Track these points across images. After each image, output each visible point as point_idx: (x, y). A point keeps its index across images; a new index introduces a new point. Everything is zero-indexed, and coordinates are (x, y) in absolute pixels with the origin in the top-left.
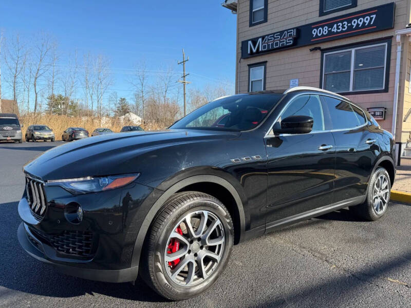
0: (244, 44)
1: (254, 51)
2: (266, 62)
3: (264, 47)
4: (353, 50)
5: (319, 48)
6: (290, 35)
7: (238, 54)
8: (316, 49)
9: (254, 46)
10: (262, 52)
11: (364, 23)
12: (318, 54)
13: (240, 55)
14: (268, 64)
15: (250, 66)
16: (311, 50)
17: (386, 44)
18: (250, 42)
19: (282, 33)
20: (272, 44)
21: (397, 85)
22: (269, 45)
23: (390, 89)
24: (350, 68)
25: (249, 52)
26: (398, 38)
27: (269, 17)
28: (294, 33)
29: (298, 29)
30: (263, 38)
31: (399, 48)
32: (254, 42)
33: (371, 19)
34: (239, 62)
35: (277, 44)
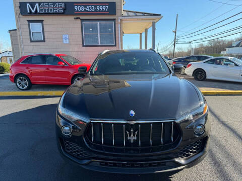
0: (23, 5)
1: (33, 11)
2: (43, 21)
3: (42, 10)
4: (98, 23)
5: (79, 18)
6: (61, 7)
7: (16, 11)
8: (77, 18)
9: (33, 8)
10: (39, 13)
11: (103, 9)
12: (79, 21)
13: (19, 11)
14: (44, 23)
15: (29, 21)
16: (75, 19)
17: (113, 22)
18: (28, 4)
19: (54, 3)
20: (48, 10)
21: (120, 43)
22: (45, 10)
23: (117, 45)
24: (97, 32)
25: (28, 11)
26: (119, 20)
28: (63, 5)
29: (66, 3)
30: (40, 4)
31: (119, 25)
32: (32, 5)
33: (106, 8)
34: (18, 18)
35: (51, 10)
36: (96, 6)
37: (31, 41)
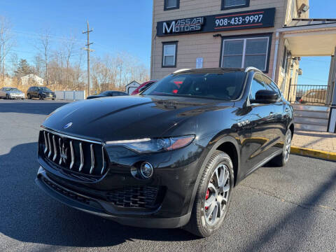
0: (160, 25)
1: (168, 31)
2: (177, 41)
3: (177, 29)
4: (245, 40)
5: (220, 35)
6: (199, 22)
7: (153, 32)
8: (218, 35)
9: (169, 27)
10: (175, 33)
11: (254, 20)
12: (219, 39)
13: (156, 33)
14: (179, 44)
15: (164, 43)
16: (214, 36)
17: (268, 38)
18: (165, 24)
19: (192, 19)
20: (184, 28)
21: (275, 68)
22: (181, 28)
23: (269, 71)
24: (242, 53)
25: (164, 32)
26: (277, 35)
27: (181, 5)
28: (201, 21)
29: (205, 18)
30: (176, 21)
31: (277, 42)
32: (169, 23)
33: (259, 18)
34: (154, 39)
35: (187, 28)
36: (244, 17)
37: (163, 67)
